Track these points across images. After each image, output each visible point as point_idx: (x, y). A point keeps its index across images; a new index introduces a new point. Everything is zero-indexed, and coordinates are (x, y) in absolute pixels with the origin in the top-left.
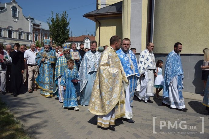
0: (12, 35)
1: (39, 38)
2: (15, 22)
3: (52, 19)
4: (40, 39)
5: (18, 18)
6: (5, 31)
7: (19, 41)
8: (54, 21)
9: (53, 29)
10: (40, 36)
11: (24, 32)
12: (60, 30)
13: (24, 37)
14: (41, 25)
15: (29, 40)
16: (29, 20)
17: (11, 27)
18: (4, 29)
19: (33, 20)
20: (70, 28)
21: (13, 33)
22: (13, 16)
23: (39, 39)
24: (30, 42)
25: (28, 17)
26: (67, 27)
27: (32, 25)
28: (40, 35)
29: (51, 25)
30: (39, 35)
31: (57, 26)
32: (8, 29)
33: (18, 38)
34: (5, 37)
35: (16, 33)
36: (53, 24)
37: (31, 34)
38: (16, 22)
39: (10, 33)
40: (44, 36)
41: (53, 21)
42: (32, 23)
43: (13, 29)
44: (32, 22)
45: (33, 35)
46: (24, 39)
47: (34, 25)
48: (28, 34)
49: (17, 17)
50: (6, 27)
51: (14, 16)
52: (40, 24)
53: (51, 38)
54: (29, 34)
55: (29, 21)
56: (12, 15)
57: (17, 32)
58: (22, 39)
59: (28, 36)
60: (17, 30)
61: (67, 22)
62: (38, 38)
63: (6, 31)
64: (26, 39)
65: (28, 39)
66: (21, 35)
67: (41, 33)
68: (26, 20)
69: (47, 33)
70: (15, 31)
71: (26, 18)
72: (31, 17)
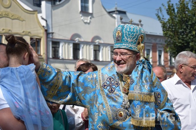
0: (81, 52)
2: (86, 23)
3: (169, 6)
5: (91, 14)
6: (67, 45)
8: (174, 10)
9: (172, 31)
11: (106, 45)
12: (190, 32)
16: (114, 15)
17: (79, 36)
18: (66, 41)
19: (123, 15)
21: (83, 48)
22: (82, 12)
25: (113, 10)
29: (166, 21)
31: (183, 21)
33: (92, 59)
34: (67, 58)
35: (88, 46)
36: (172, 19)
38: (89, 23)
39: (76, 48)
40: (148, 51)
41: (170, 10)
43: (82, 40)
44: (121, 19)
46: (104, 60)
49: (90, 11)
50: (68, 37)
51: (84, 11)
52: (140, 21)
53: (166, 52)
55: (114, 18)
56: (80, 9)
57: (90, 45)
58: (101, 60)
60: (90, 41)
63: (69, 44)
64: (109, 60)
66: (99, 51)
68: (108, 16)
69: (158, 41)
70: (87, 43)
71: (110, 13)
72: (119, 9)
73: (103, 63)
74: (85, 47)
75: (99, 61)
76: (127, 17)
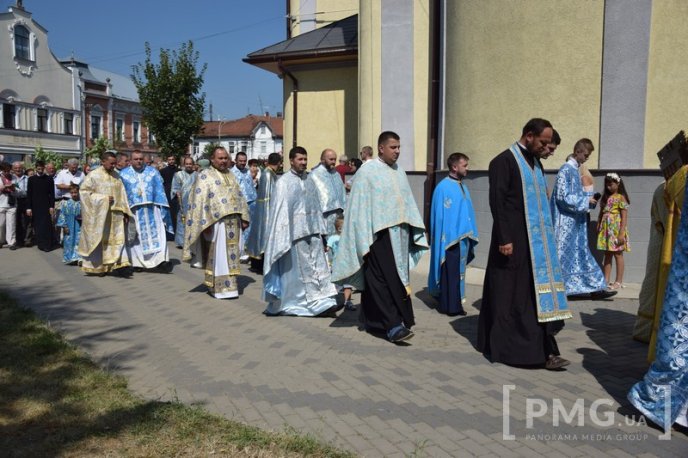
0: (17, 117)
1: (105, 128)
2: (24, 75)
3: (148, 66)
4: (109, 130)
5: (34, 63)
7: (40, 137)
8: (154, 72)
9: (152, 100)
10: (109, 122)
11: (57, 110)
12: (174, 103)
13: (55, 124)
14: (111, 86)
15: (71, 134)
16: (70, 68)
17: (13, 94)
19: (83, 70)
20: (204, 95)
21: (20, 111)
22: (18, 58)
23: (105, 132)
24: (76, 140)
25: (69, 60)
26: (196, 92)
27: (81, 84)
28: (109, 116)
29: (144, 85)
30: (105, 119)
31: (164, 88)
32: (1, 100)
33: (35, 129)
35: (28, 110)
36: (151, 84)
37: (80, 113)
38: (29, 76)
40: (120, 122)
41: (149, 72)
42: (82, 80)
43: (19, 100)
44: (80, 75)
45: (87, 119)
46: (55, 132)
47: (89, 85)
48: (69, 116)
49: (32, 58)
51: (21, 56)
52: (109, 81)
53: (144, 126)
54: (72, 115)
55: (70, 71)
56: (14, 55)
57: (31, 108)
58: (49, 131)
59: (68, 122)
60: (32, 102)
61: (197, 76)
62: (101, 128)
64: (63, 132)
65: (68, 132)
66: (47, 118)
67: (110, 112)
68: (59, 66)
69: (133, 109)
70: (27, 105)
71: (62, 63)
72: (76, 60)
73: (53, 136)
74: (24, 110)
75: (47, 132)
76: (88, 72)
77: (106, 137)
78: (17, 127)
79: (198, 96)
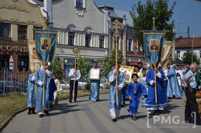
1: (122, 44)
2: (80, 16)
4: (124, 45)
5: (85, 9)
6: (63, 33)
7: (86, 50)
8: (142, 9)
10: (124, 40)
11: (96, 34)
13: (94, 42)
14: (126, 19)
15: (103, 48)
16: (103, 11)
17: (74, 26)
18: (63, 30)
19: (111, 11)
20: (173, 22)
21: (77, 36)
22: (77, 7)
23: (122, 46)
24: (105, 51)
25: (103, 6)
26: (168, 20)
27: (109, 19)
28: (124, 37)
30: (122, 38)
32: (67, 30)
33: (84, 45)
34: (63, 44)
35: (81, 35)
37: (108, 36)
38: (82, 16)
40: (130, 40)
42: (110, 17)
43: (77, 30)
44: (109, 14)
45: (112, 39)
46: (94, 46)
47: (113, 19)
48: (102, 38)
49: (84, 7)
50: (65, 27)
51: (79, 6)
52: (125, 16)
54: (104, 37)
55: (103, 12)
56: (75, 6)
58: (91, 46)
59: (102, 41)
60: (83, 30)
61: (169, 10)
62: (120, 44)
63: (65, 33)
64: (98, 46)
65: (101, 47)
66: (90, 39)
67: (125, 34)
68: (97, 10)
70: (80, 32)
71: (99, 8)
72: (107, 5)
73: (93, 49)
74: (78, 35)
76: (114, 12)
77: (122, 50)
78: (75, 45)
79: (169, 23)
